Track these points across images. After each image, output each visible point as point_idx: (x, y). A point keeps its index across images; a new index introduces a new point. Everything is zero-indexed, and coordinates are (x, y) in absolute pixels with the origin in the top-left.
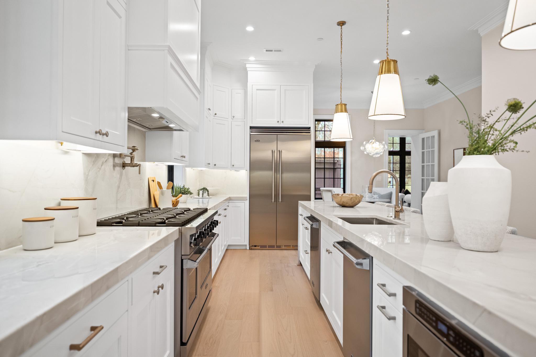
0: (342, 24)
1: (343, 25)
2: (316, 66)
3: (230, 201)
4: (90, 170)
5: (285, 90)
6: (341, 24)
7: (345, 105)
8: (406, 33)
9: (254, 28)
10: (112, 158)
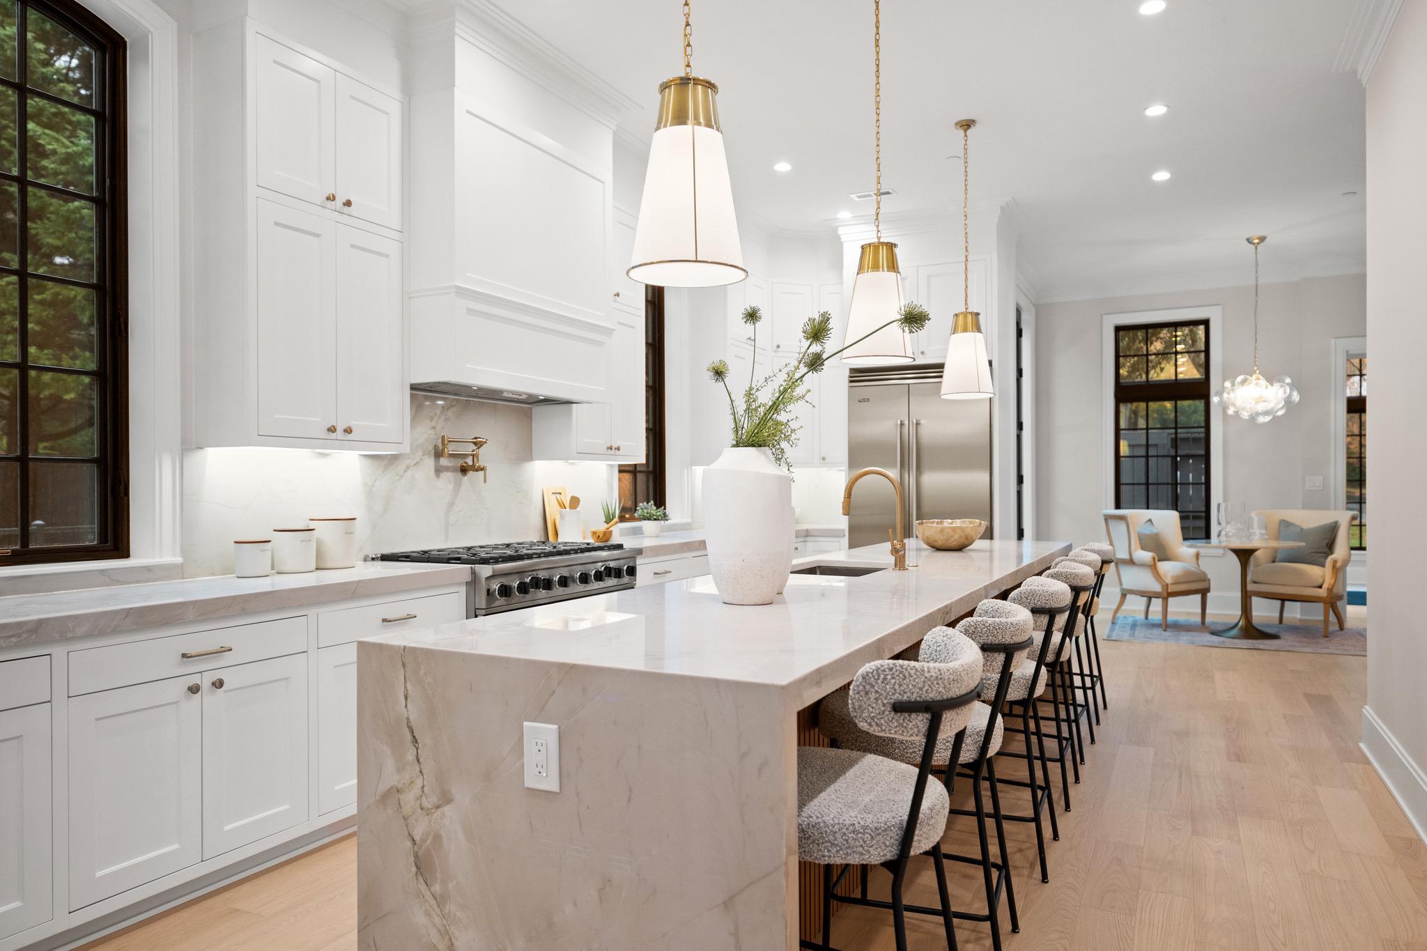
0: (967, 125)
1: (968, 129)
2: (1002, 209)
3: (809, 539)
4: (376, 479)
5: (928, 276)
6: (965, 127)
7: (977, 314)
8: (1156, 111)
9: (791, 165)
10: (433, 458)
